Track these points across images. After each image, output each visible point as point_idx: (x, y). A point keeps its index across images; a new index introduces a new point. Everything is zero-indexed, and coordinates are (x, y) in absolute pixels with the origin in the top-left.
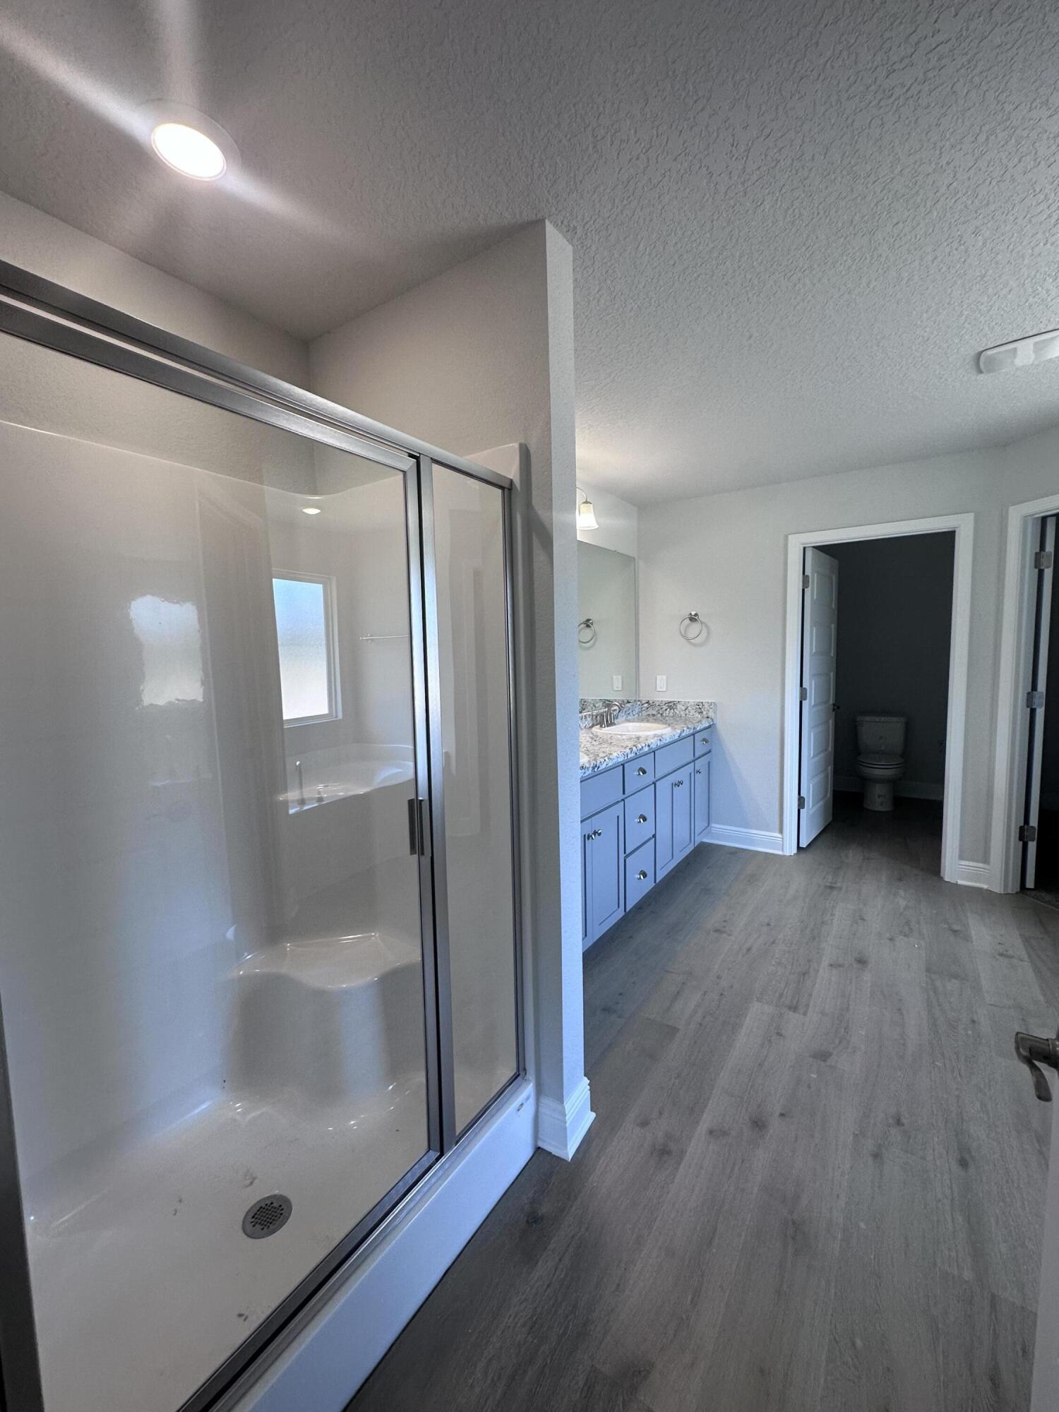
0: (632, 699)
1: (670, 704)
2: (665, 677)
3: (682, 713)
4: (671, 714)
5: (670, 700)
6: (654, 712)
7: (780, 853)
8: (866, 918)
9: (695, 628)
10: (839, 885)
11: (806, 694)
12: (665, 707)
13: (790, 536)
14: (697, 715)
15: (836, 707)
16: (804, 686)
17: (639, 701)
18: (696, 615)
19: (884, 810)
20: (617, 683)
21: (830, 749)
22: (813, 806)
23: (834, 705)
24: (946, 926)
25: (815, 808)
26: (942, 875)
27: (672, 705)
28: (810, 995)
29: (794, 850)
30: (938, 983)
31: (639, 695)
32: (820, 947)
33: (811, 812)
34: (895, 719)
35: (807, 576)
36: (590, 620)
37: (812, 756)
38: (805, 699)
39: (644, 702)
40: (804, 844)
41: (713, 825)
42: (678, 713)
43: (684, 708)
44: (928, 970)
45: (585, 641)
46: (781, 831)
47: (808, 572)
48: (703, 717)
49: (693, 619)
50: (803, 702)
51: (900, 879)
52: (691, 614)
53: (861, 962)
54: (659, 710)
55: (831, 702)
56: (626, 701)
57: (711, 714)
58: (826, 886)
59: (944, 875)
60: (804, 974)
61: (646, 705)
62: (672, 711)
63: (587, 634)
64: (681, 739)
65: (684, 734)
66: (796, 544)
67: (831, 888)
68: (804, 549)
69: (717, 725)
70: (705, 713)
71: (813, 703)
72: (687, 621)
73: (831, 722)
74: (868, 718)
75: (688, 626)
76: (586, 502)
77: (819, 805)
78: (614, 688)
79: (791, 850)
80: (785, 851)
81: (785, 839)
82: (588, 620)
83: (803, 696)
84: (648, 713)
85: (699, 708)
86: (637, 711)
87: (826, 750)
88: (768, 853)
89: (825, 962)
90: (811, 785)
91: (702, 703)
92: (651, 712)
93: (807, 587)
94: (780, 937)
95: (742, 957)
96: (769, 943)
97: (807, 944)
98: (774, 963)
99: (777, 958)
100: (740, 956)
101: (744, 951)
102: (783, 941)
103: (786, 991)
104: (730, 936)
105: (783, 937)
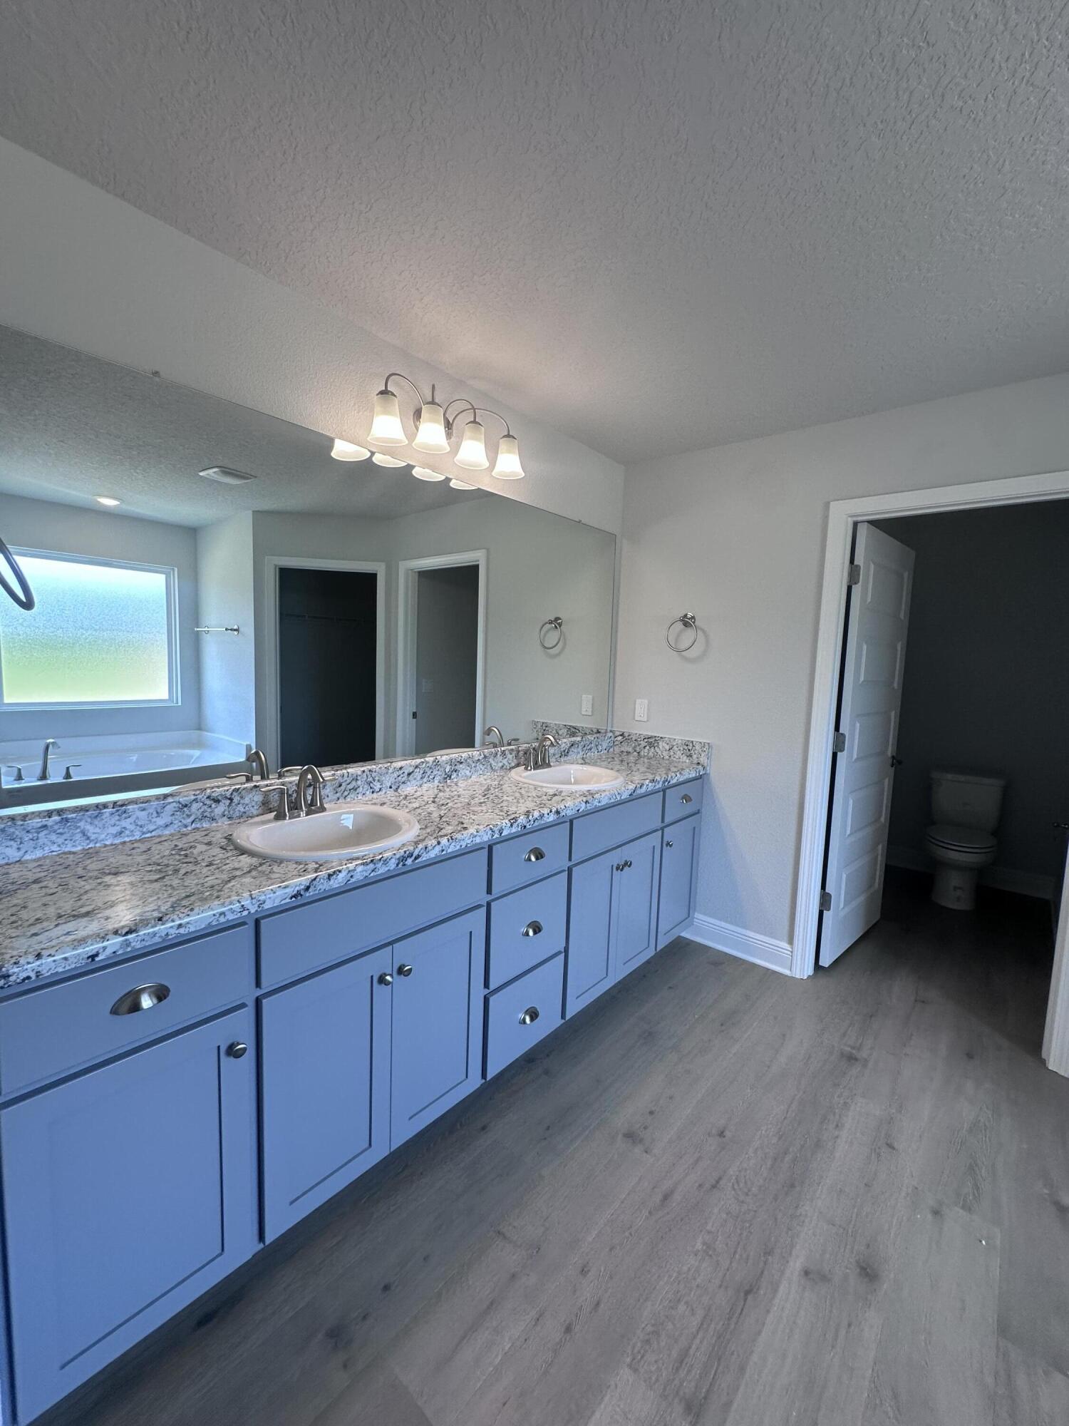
0: (602, 728)
1: (650, 740)
2: (646, 701)
3: (665, 753)
4: (651, 754)
5: (650, 734)
6: (630, 750)
7: (787, 972)
8: (896, 1145)
9: (689, 635)
10: (864, 1054)
11: (844, 743)
12: (643, 744)
13: (832, 504)
14: (684, 758)
15: (896, 762)
16: (841, 731)
17: (611, 731)
18: (693, 617)
19: (959, 908)
20: (586, 707)
21: (883, 819)
22: (845, 905)
23: (893, 757)
24: (1046, 1191)
25: (847, 910)
26: (1044, 1055)
27: (652, 742)
28: (742, 1369)
29: (809, 970)
30: (1021, 1381)
31: (612, 724)
32: (798, 1213)
33: (842, 914)
34: (987, 781)
35: (858, 567)
36: (560, 619)
37: (848, 832)
38: (842, 750)
39: (617, 733)
40: (826, 961)
41: (697, 915)
42: (660, 753)
43: (667, 748)
44: (1003, 1329)
45: (551, 646)
46: (791, 942)
47: (859, 560)
48: (692, 763)
49: (687, 622)
50: (839, 754)
51: (970, 1056)
52: (686, 615)
53: (867, 1275)
54: (635, 746)
55: (889, 753)
56: (595, 731)
57: (703, 759)
58: (842, 1055)
59: (1049, 1055)
60: (747, 1293)
61: (620, 738)
62: (652, 749)
63: (553, 637)
64: (633, 798)
65: (639, 791)
66: (841, 515)
67: (851, 1059)
68: (855, 524)
69: (712, 775)
70: (695, 756)
71: (855, 756)
72: (680, 625)
73: (887, 784)
74: (950, 776)
75: (681, 632)
76: (508, 436)
77: (855, 904)
78: (582, 712)
79: (803, 969)
80: (794, 969)
81: (795, 953)
82: (557, 619)
83: (839, 744)
84: (622, 749)
85: (688, 748)
86: (605, 745)
87: (877, 820)
88: (768, 969)
89: (796, 1265)
90: (844, 876)
91: (692, 742)
92: (626, 748)
93: (856, 583)
94: (731, 1172)
95: (647, 1218)
96: (707, 1186)
97: (776, 1198)
98: (699, 1246)
99: (709, 1232)
100: (645, 1213)
101: (658, 1198)
102: (733, 1184)
103: (697, 1341)
104: (646, 1152)
105: (737, 1173)
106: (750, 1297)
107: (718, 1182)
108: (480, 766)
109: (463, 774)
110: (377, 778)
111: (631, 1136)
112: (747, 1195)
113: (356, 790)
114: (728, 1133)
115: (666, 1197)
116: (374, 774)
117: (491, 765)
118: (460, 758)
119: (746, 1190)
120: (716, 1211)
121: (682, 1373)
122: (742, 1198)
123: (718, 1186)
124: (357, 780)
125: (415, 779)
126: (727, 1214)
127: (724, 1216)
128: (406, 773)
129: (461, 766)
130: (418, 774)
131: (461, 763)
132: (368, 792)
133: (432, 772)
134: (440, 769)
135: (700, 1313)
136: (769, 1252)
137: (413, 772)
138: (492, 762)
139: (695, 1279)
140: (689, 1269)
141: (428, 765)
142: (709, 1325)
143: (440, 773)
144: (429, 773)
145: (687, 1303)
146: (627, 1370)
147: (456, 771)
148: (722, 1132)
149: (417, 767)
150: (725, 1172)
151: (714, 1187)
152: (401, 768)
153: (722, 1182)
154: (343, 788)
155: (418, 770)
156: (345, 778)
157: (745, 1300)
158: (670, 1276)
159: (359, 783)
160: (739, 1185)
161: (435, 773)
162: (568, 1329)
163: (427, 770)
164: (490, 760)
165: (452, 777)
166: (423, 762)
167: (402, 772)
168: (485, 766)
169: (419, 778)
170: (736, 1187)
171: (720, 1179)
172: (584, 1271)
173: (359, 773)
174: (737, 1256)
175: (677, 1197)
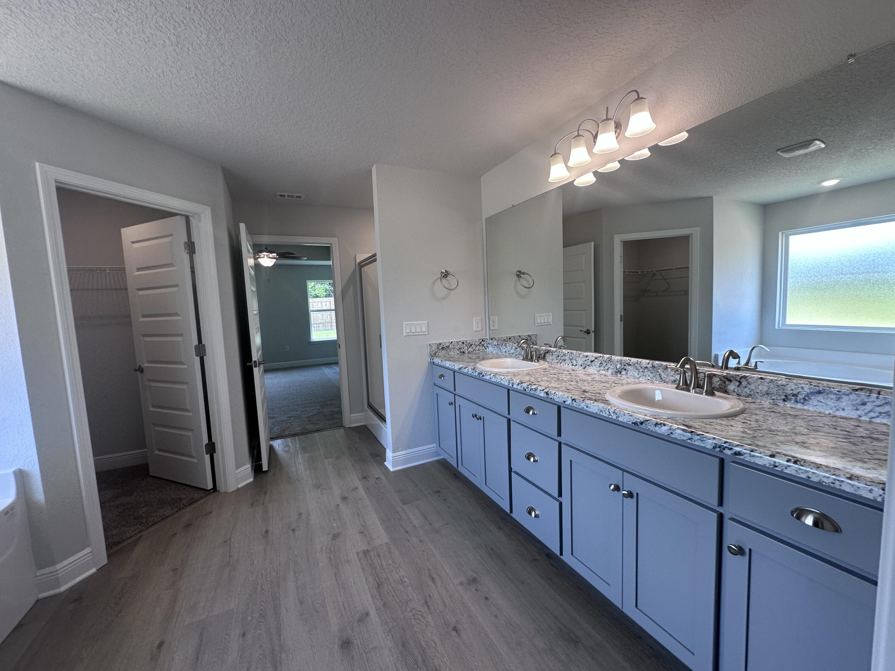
32: (389, 634)
53: (346, 643)
94: (430, 617)
95: (428, 567)
96: (429, 601)
97: (403, 629)
98: (406, 579)
99: (408, 586)
100: (430, 567)
101: (435, 576)
102: (422, 612)
103: (379, 561)
104: (461, 583)
105: (427, 619)
106: (377, 586)
107: (428, 606)
108: (647, 373)
109: (631, 374)
110: (574, 358)
111: (474, 581)
112: (414, 615)
113: (565, 361)
114: (454, 634)
115: (433, 579)
116: (573, 355)
117: (660, 375)
118: (629, 361)
119: (416, 617)
120: (415, 595)
121: (376, 554)
122: (413, 612)
123: (426, 605)
124: (565, 356)
125: (595, 365)
126: (410, 599)
127: (410, 597)
128: (590, 361)
129: (629, 367)
130: (597, 363)
131: (630, 365)
132: (570, 364)
133: (606, 365)
134: (613, 365)
135: (385, 566)
136: (385, 605)
137: (594, 361)
138: (662, 373)
139: (396, 571)
140: (400, 571)
141: (603, 359)
142: (380, 567)
143: (612, 367)
144: (604, 365)
145: (391, 564)
146: (387, 541)
147: (625, 370)
148: (456, 631)
149: (596, 358)
150: (431, 614)
151: (426, 603)
152: (587, 356)
153: (426, 607)
154: (559, 358)
155: (597, 360)
156: (560, 353)
157: (377, 583)
158: (402, 564)
159: (566, 357)
160: (420, 615)
161: (609, 366)
162: (407, 532)
163: (603, 362)
164: (659, 371)
165: (622, 373)
166: (601, 356)
167: (587, 359)
168: (653, 374)
169: (598, 366)
170: (420, 613)
171: (429, 608)
172: (421, 541)
173: (566, 352)
174: (392, 591)
175: (430, 583)
